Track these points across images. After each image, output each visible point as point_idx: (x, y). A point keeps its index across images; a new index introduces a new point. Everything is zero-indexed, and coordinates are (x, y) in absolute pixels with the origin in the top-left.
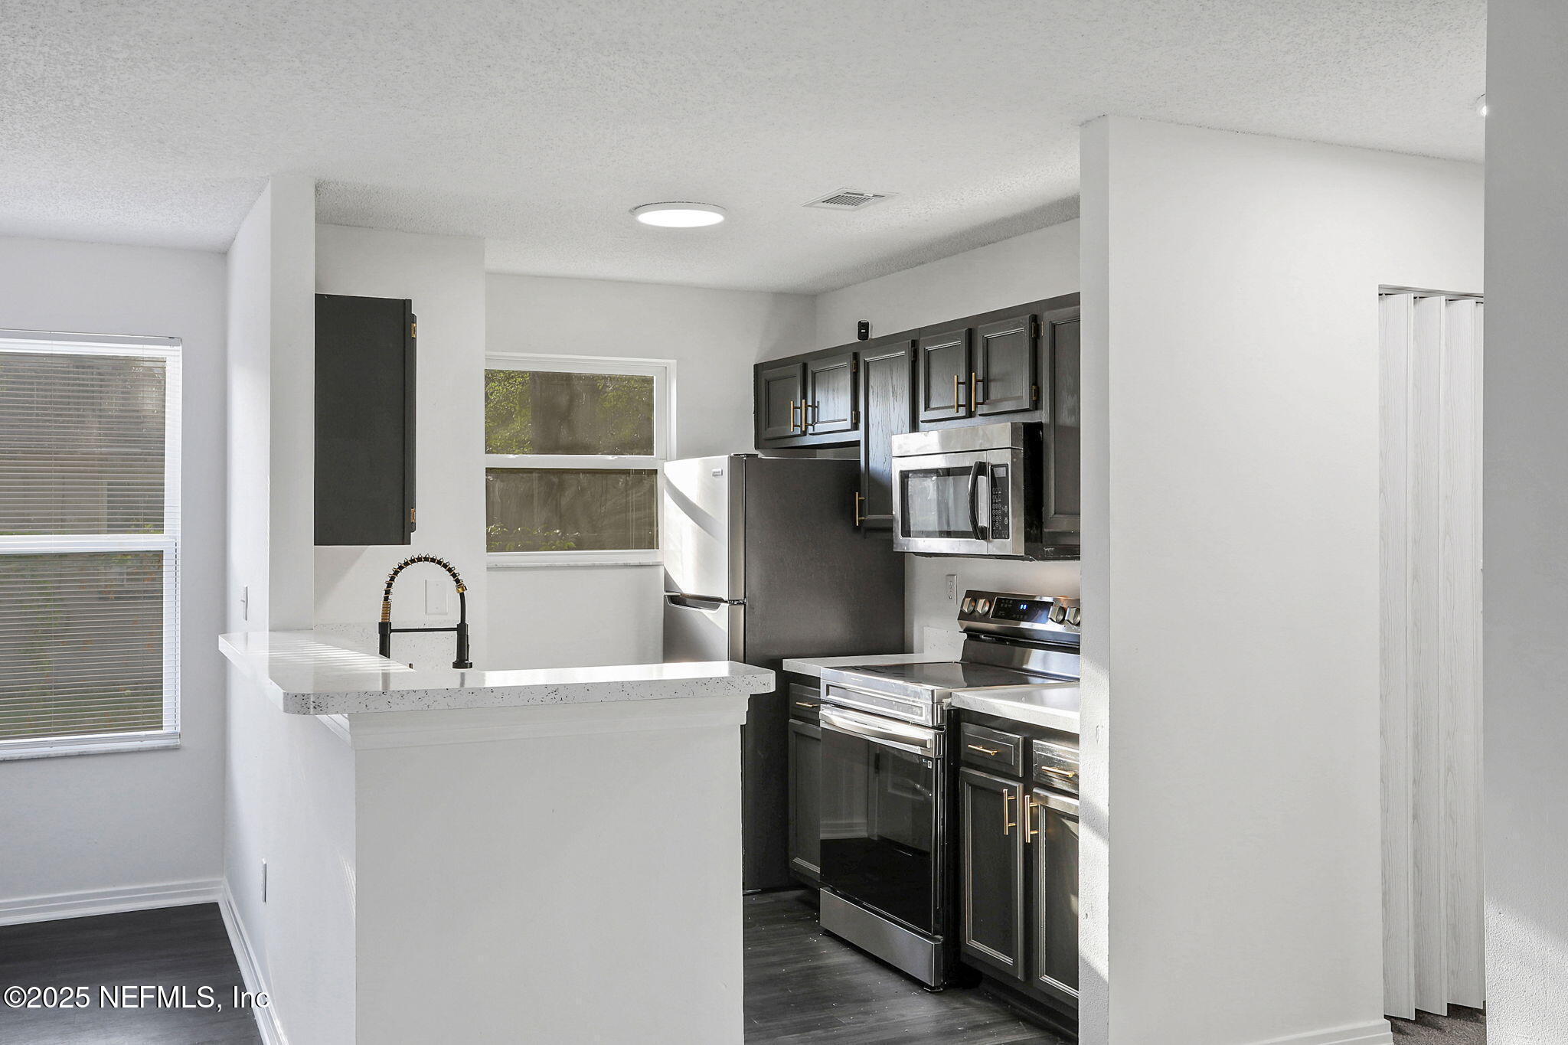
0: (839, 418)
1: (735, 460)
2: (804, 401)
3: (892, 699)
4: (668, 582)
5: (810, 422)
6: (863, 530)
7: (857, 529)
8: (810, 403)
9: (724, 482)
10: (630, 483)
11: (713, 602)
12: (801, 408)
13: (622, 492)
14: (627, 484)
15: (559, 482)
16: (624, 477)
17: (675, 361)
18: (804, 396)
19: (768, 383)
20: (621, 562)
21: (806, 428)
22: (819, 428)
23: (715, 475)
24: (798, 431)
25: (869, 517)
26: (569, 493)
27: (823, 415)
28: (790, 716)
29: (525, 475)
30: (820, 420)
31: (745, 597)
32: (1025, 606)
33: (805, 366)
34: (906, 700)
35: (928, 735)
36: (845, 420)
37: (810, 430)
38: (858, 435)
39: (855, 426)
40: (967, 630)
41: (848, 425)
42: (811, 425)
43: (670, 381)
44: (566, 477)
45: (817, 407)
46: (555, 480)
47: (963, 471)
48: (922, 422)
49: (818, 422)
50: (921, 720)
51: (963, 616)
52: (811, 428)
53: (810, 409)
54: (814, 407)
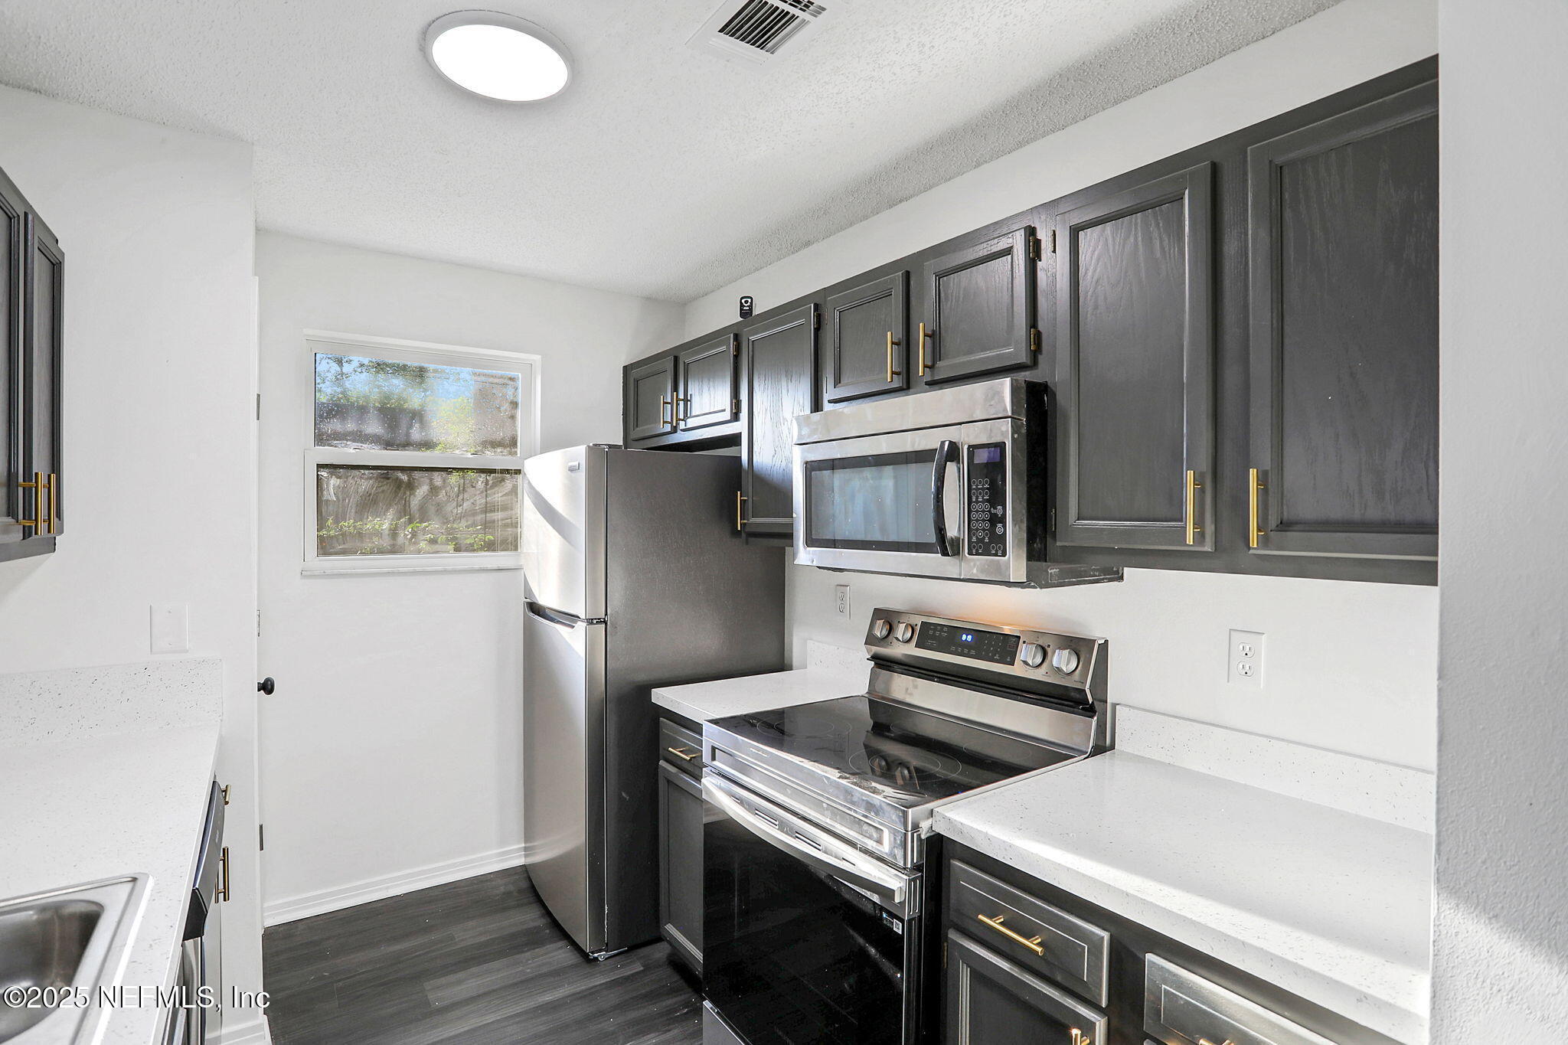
0: (716, 410)
1: (594, 450)
2: (675, 393)
3: (822, 799)
4: (528, 591)
5: (682, 417)
6: (744, 535)
7: (735, 533)
8: (681, 396)
9: (582, 476)
10: (491, 482)
11: (570, 619)
12: (671, 403)
13: (482, 492)
14: (487, 484)
15: (408, 480)
16: (483, 475)
17: (540, 356)
18: (676, 389)
19: (637, 381)
20: (477, 567)
21: (677, 424)
22: (691, 423)
23: (572, 470)
24: (668, 428)
25: (753, 520)
26: (422, 491)
27: (696, 407)
28: (661, 757)
29: (367, 472)
30: (693, 414)
31: (606, 614)
32: (970, 637)
33: (676, 359)
34: (850, 809)
35: (895, 882)
36: (724, 410)
37: (682, 425)
38: (740, 427)
39: (735, 417)
40: (875, 658)
41: (727, 416)
42: (682, 420)
43: (535, 378)
44: (417, 475)
45: (690, 401)
46: (404, 477)
47: (921, 457)
48: (829, 402)
49: (691, 417)
50: (885, 849)
51: (871, 640)
52: (682, 423)
53: (682, 403)
54: (686, 400)
